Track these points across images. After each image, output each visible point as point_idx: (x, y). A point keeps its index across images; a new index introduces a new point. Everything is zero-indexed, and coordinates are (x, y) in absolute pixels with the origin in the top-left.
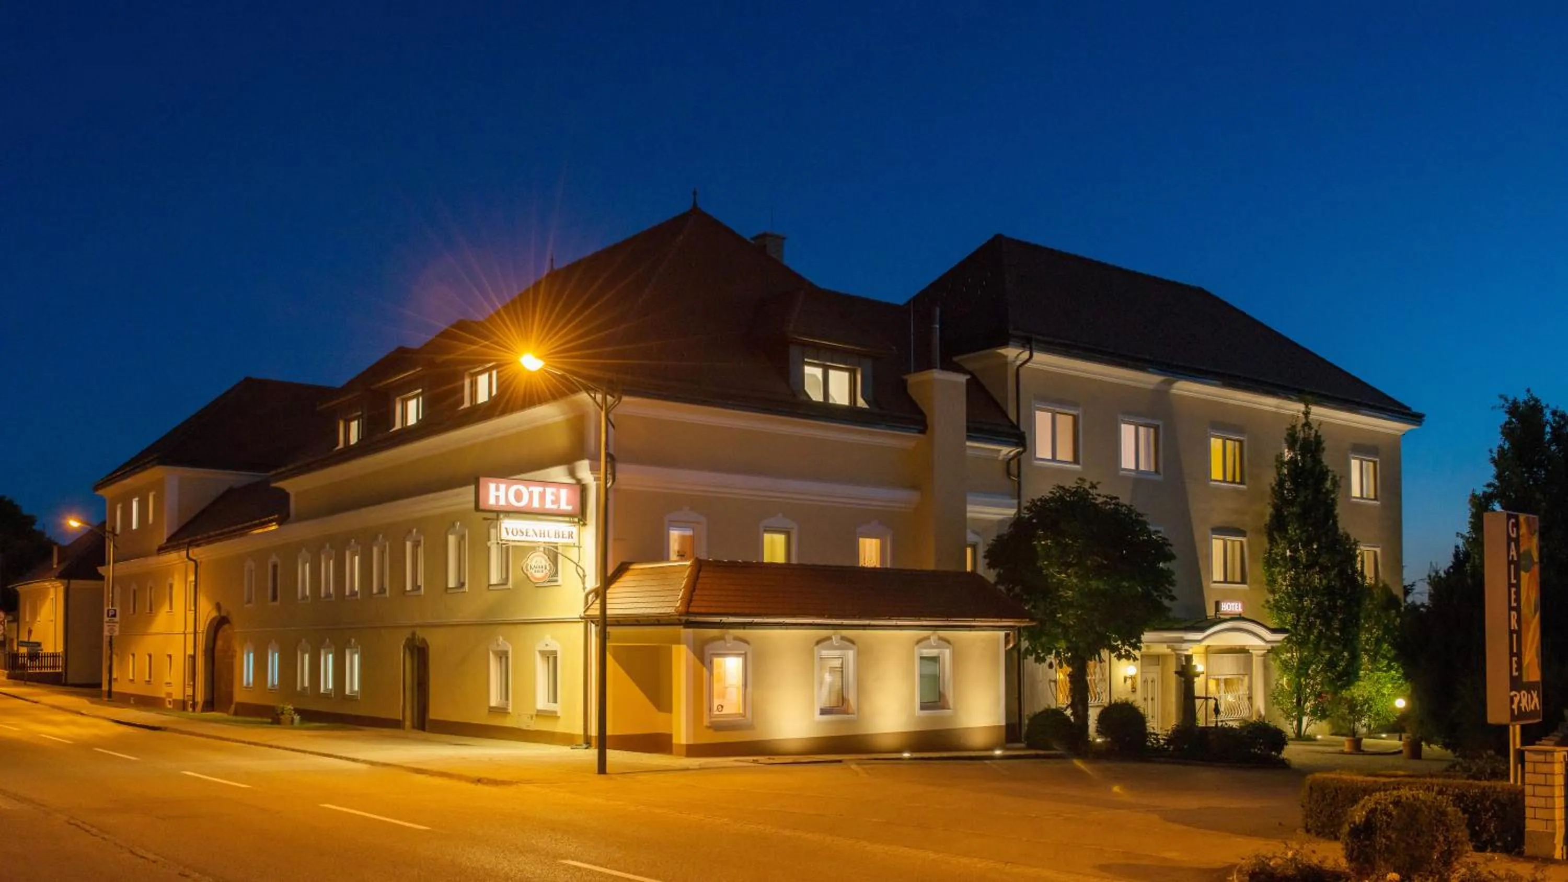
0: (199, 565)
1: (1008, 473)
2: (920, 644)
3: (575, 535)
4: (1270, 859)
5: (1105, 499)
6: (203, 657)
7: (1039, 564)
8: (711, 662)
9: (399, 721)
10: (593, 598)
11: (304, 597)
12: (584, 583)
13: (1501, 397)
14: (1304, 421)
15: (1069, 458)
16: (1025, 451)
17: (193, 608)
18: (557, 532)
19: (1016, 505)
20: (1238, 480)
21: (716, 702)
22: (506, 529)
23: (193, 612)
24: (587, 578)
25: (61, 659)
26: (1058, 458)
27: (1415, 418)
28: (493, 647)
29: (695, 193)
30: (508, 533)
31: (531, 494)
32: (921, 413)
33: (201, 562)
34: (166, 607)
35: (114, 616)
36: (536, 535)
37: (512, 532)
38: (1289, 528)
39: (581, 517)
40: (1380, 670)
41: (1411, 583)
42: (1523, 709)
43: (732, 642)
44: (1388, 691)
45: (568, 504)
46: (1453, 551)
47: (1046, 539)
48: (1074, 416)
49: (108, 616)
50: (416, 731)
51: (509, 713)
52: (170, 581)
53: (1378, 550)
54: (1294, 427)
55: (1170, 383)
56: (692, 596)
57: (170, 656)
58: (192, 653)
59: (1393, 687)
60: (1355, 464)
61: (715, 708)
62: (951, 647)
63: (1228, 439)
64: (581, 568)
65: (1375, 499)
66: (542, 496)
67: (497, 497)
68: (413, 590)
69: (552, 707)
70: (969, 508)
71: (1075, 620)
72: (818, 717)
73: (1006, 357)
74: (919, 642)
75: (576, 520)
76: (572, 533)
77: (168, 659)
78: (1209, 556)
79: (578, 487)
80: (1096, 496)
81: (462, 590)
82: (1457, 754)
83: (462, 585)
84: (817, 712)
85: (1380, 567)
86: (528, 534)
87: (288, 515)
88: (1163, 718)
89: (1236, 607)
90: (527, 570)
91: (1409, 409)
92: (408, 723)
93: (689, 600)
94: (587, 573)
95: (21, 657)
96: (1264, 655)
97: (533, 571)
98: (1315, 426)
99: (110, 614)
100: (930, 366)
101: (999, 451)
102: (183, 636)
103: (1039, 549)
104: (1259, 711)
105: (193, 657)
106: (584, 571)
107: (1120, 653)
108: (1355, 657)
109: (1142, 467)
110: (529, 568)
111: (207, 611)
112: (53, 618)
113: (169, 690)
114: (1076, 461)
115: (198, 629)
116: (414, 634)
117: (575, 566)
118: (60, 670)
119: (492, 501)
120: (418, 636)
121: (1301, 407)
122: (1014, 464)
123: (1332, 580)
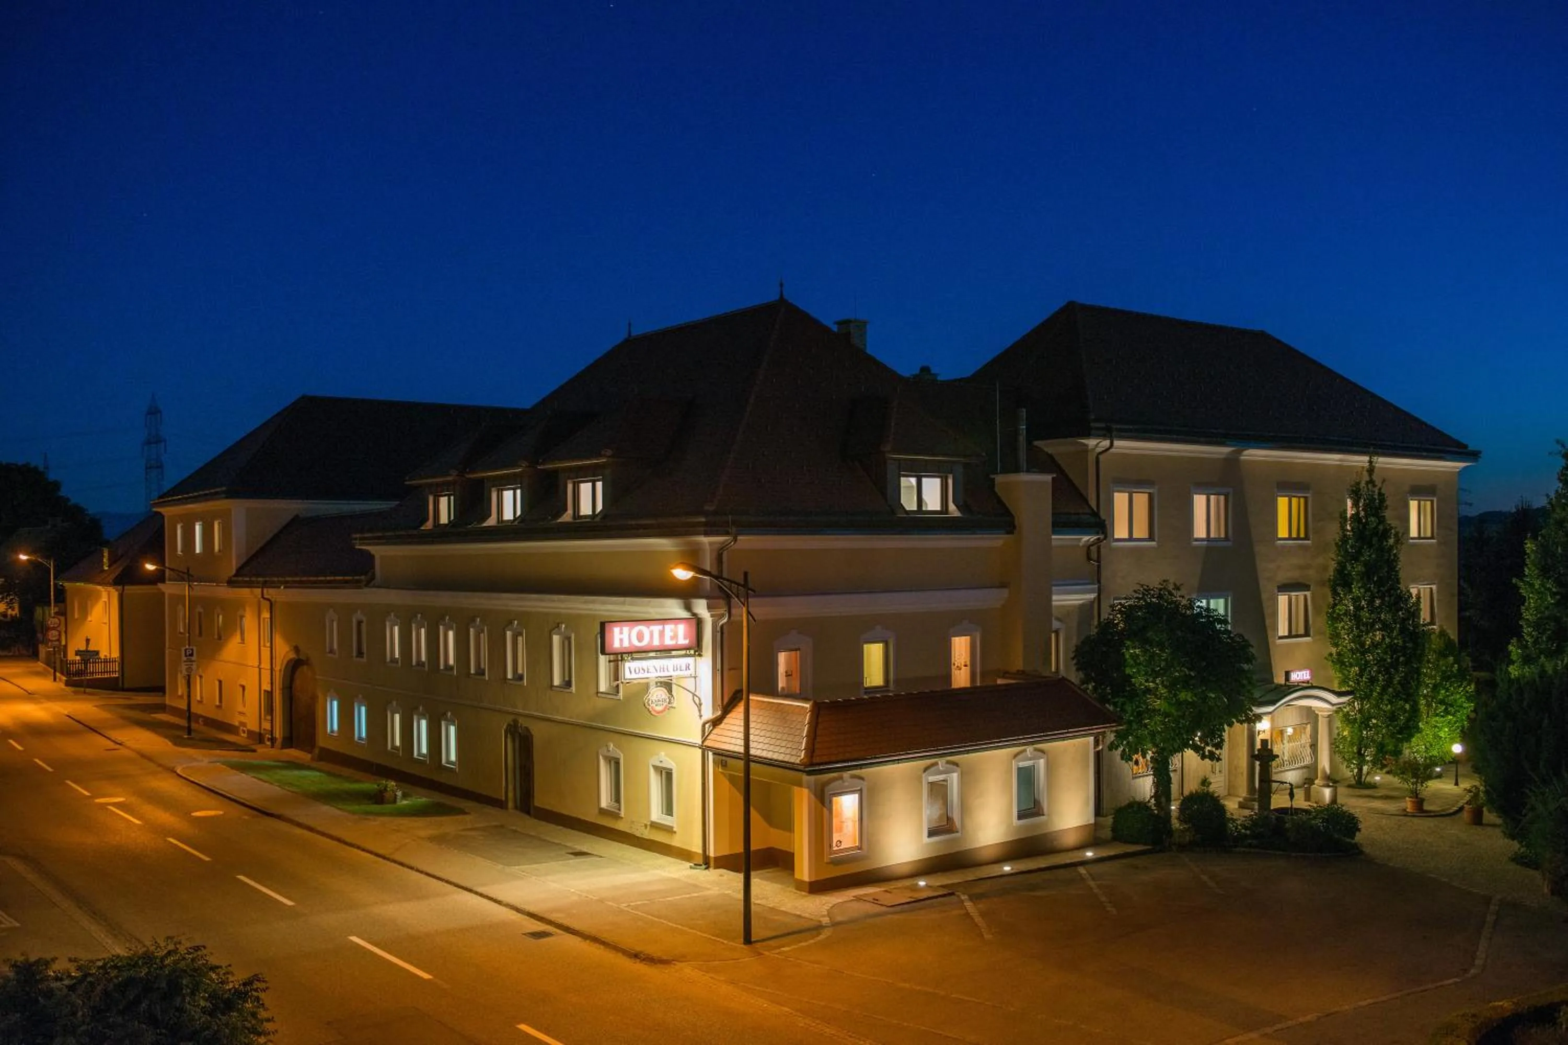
0: (273, 603)
1: (1089, 558)
2: (1017, 758)
3: (692, 667)
6: (281, 695)
7: (1128, 671)
8: (831, 802)
9: (501, 801)
10: (710, 727)
11: (394, 660)
12: (700, 711)
13: (1558, 442)
14: (1368, 479)
15: (1145, 535)
16: (1105, 538)
17: (268, 644)
18: (675, 666)
19: (1097, 590)
20: (1302, 535)
21: (836, 838)
22: (630, 668)
23: (269, 649)
24: (702, 706)
25: (117, 663)
26: (1135, 536)
27: (1474, 455)
28: (603, 751)
29: (781, 285)
30: (631, 672)
31: (651, 633)
32: (1008, 513)
33: (276, 602)
34: (238, 638)
35: (192, 655)
36: (656, 670)
37: (635, 671)
38: (1353, 586)
39: (696, 649)
40: (1437, 715)
43: (850, 780)
44: (1444, 735)
45: (685, 638)
47: (1134, 648)
48: (1150, 494)
49: (186, 656)
50: (518, 813)
51: (622, 818)
52: (240, 613)
53: (1434, 587)
54: (1358, 484)
55: (1239, 452)
56: (814, 745)
57: (243, 687)
58: (269, 689)
59: (1450, 730)
60: (1413, 504)
61: (834, 845)
62: (1045, 756)
63: (1294, 497)
64: (697, 696)
65: (1432, 538)
66: (662, 634)
67: (621, 640)
68: (514, 679)
69: (667, 821)
70: (1054, 597)
71: (1162, 727)
72: (926, 840)
73: (1086, 445)
74: (1016, 756)
75: (692, 652)
76: (689, 665)
77: (241, 689)
78: (1275, 614)
79: (694, 622)
81: (568, 690)
83: (568, 684)
84: (925, 833)
85: (1435, 604)
86: (650, 671)
87: (373, 578)
88: (1230, 772)
89: (1305, 675)
90: (649, 705)
91: (1465, 447)
92: (510, 804)
93: (811, 750)
94: (703, 701)
96: (1329, 716)
97: (654, 705)
98: (1378, 483)
99: (188, 653)
100: (1017, 470)
101: (1081, 539)
102: (257, 670)
103: (1127, 656)
104: (1324, 768)
105: (270, 694)
106: (699, 699)
107: (1204, 753)
108: (1415, 710)
109: (1212, 535)
110: (650, 702)
111: (283, 651)
112: (106, 620)
113: (242, 719)
114: (1151, 538)
115: (274, 666)
116: (515, 721)
117: (691, 695)
118: (117, 675)
119: (616, 644)
120: (521, 725)
121: (1366, 458)
122: (1094, 549)
123: (1395, 638)
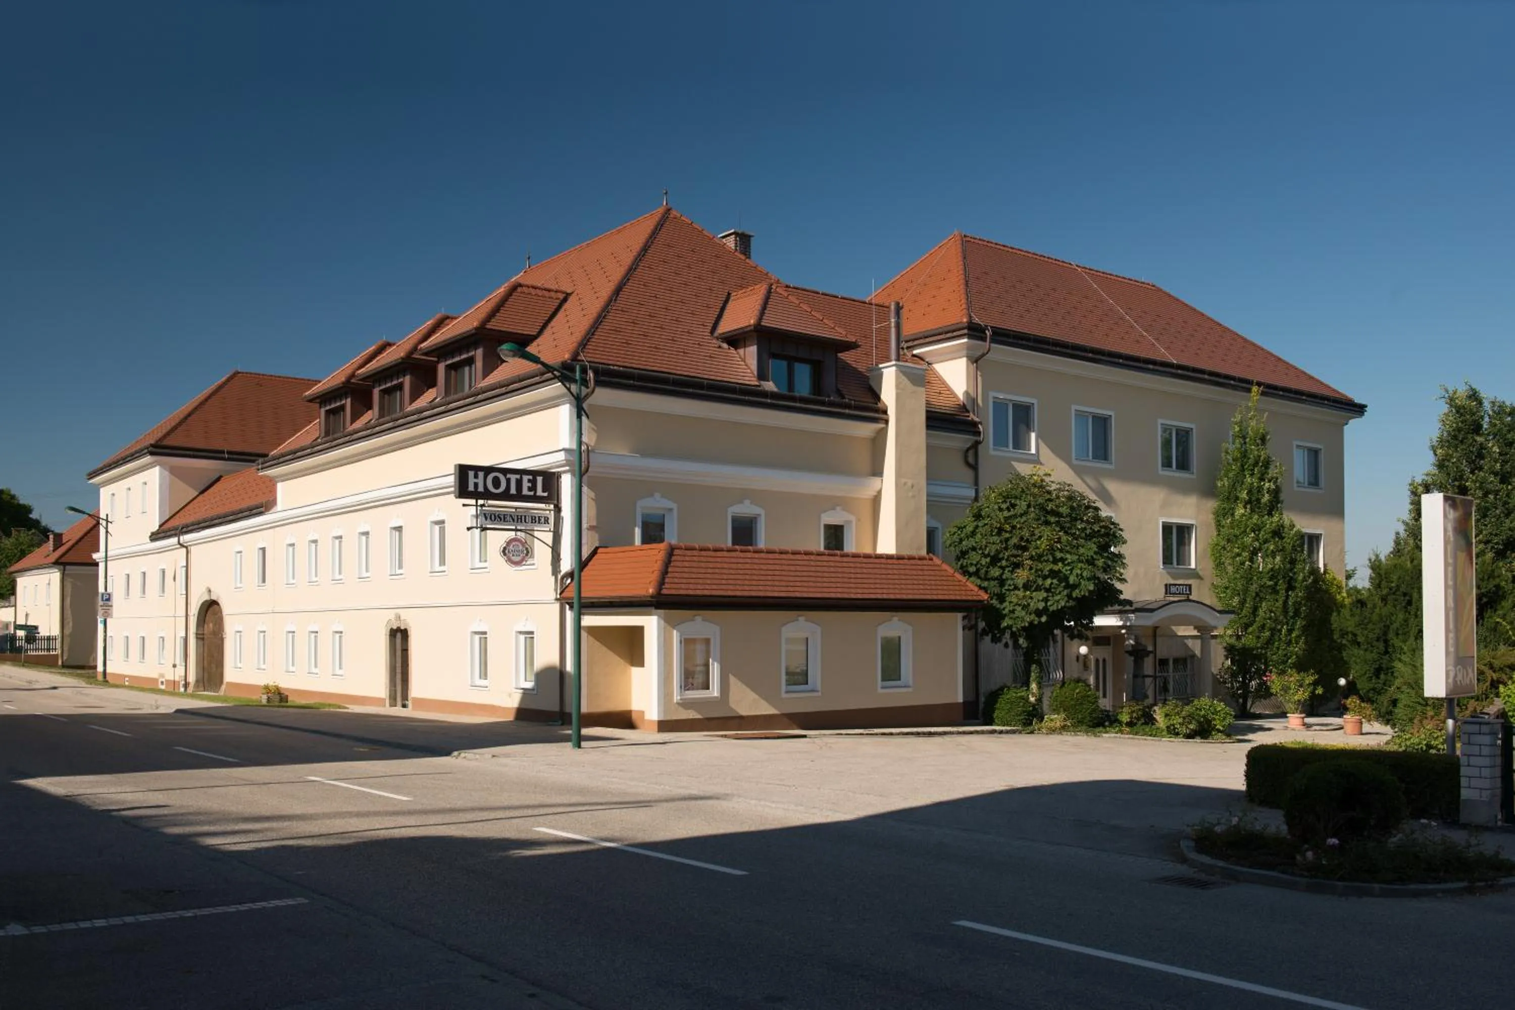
0: (190, 550)
1: (966, 461)
2: (882, 625)
3: (551, 521)
4: (1215, 826)
5: (1058, 486)
6: (195, 639)
9: (382, 699)
10: (568, 581)
16: (982, 440)
17: (184, 592)
19: (974, 495)
23: (185, 596)
24: (562, 562)
25: (57, 642)
28: (473, 628)
31: (508, 481)
32: (882, 404)
33: (191, 548)
34: (159, 591)
35: (109, 600)
39: (556, 503)
41: (1353, 568)
42: (1459, 683)
43: (702, 622)
45: (544, 491)
46: (1393, 537)
49: (103, 600)
50: (398, 709)
52: (162, 566)
56: (663, 578)
57: (162, 638)
58: (184, 635)
62: (911, 628)
66: (520, 483)
67: (476, 485)
68: (396, 574)
72: (784, 694)
74: (880, 623)
76: (548, 518)
77: (161, 641)
79: (554, 475)
80: (1050, 483)
81: (443, 574)
82: (1396, 730)
84: (784, 689)
87: (275, 502)
88: (1114, 695)
92: (391, 701)
93: (661, 582)
94: (563, 558)
95: (19, 640)
97: (511, 554)
99: (104, 598)
102: (175, 619)
105: (185, 640)
107: (1073, 634)
111: (198, 595)
112: (49, 601)
113: (160, 671)
115: (189, 612)
116: (398, 618)
118: (56, 653)
119: (471, 488)
120: (401, 618)
122: (971, 452)
